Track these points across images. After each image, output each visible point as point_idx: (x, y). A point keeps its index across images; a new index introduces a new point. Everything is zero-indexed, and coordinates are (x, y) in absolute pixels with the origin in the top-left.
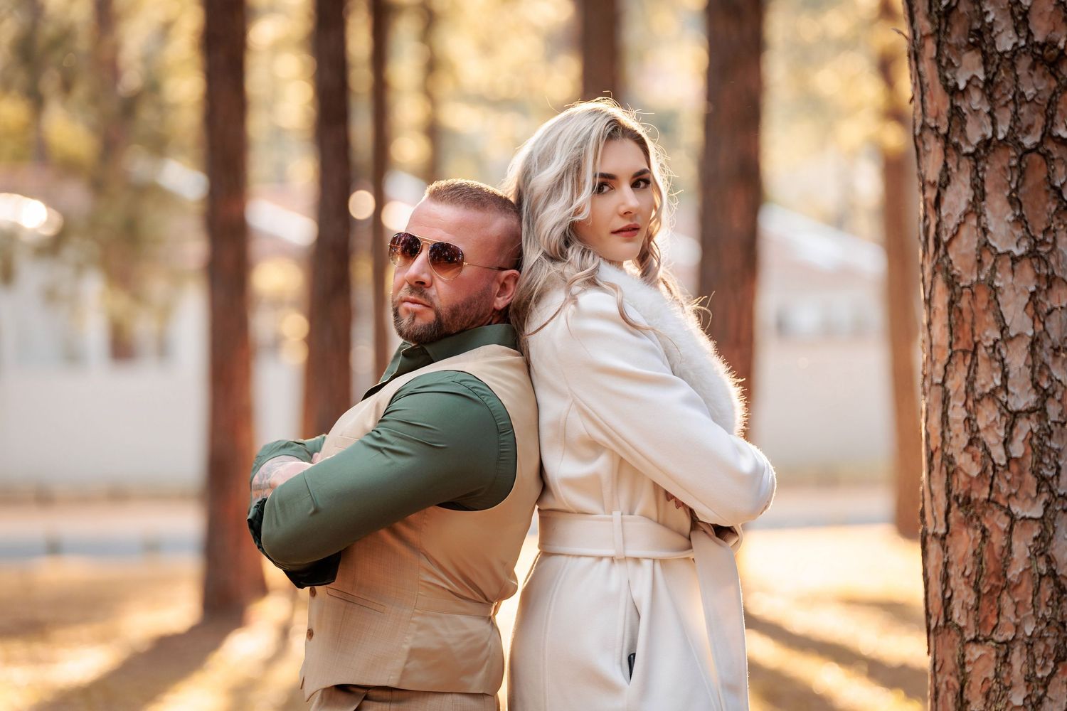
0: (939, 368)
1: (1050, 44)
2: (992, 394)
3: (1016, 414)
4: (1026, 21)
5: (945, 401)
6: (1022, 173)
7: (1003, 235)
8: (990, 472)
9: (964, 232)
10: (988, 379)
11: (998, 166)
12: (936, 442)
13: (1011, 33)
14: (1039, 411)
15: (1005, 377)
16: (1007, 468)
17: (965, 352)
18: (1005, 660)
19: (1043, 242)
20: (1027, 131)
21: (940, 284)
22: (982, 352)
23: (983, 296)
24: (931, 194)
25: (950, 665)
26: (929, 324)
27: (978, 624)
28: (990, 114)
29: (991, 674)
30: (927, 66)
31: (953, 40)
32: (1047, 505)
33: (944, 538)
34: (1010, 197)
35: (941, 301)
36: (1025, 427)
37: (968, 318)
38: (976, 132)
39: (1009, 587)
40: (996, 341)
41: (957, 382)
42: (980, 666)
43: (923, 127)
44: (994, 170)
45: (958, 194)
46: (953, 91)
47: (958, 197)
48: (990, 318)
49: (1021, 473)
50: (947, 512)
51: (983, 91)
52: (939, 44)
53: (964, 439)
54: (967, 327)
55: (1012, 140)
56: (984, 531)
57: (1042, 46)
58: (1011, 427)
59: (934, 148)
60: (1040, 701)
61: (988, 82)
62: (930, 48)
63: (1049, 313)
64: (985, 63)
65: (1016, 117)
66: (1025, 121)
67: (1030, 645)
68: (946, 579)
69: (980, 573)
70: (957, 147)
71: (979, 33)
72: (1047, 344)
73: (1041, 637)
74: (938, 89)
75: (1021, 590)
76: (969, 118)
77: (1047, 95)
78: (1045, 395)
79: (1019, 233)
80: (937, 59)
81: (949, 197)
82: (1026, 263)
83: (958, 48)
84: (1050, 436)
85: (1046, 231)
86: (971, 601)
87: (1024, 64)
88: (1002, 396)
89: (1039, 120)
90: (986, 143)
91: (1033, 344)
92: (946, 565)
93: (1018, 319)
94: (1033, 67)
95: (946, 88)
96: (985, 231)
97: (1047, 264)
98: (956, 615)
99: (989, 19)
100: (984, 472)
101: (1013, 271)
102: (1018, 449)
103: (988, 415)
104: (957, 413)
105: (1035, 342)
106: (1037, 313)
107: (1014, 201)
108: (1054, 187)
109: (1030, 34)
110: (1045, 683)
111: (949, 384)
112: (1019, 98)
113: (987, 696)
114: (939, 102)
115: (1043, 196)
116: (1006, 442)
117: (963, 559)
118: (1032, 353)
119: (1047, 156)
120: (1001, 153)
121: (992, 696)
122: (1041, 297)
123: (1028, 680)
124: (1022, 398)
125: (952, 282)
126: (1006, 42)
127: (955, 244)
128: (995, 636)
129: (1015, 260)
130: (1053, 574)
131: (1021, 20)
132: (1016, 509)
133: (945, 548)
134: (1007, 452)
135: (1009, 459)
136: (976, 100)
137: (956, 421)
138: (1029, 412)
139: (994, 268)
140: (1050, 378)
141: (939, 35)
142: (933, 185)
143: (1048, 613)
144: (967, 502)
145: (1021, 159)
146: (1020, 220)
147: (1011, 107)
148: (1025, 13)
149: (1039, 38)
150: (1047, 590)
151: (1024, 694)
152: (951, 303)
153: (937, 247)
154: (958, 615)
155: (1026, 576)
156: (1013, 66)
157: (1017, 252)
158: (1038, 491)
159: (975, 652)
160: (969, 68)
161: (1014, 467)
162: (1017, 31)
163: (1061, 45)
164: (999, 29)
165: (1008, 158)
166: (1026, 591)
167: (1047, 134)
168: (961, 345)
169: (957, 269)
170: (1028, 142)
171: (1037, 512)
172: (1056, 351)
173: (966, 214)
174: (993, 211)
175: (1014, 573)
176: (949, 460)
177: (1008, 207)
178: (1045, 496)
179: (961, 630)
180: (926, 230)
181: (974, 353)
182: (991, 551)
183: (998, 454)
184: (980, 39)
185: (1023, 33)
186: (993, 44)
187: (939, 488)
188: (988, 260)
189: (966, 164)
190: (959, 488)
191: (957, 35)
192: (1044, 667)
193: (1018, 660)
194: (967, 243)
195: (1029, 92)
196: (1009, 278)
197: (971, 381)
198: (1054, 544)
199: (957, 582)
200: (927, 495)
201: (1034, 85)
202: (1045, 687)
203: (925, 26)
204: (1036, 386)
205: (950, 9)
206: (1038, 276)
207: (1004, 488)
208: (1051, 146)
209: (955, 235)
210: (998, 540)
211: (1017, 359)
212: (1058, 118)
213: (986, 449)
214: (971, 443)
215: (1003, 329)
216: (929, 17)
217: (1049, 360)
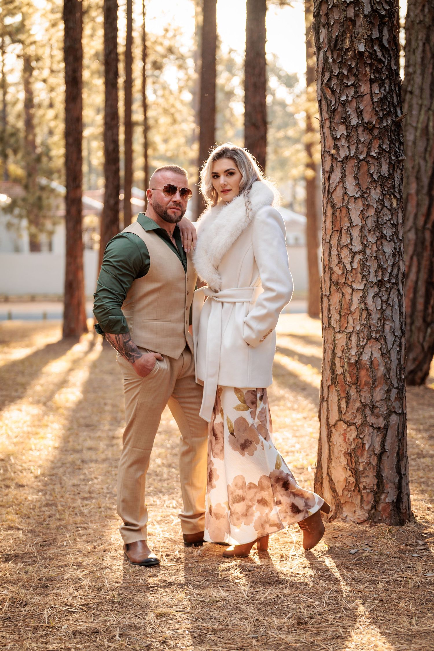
0: (328, 236)
1: (370, 123)
2: (347, 246)
3: (355, 253)
4: (361, 114)
5: (330, 248)
6: (359, 168)
7: (352, 189)
8: (345, 273)
9: (338, 188)
10: (345, 240)
11: (350, 165)
12: (327, 263)
13: (356, 119)
14: (363, 252)
15: (351, 240)
16: (351, 272)
17: (337, 231)
18: (349, 339)
19: (366, 193)
20: (361, 154)
21: (329, 207)
22: (343, 231)
23: (344, 211)
24: (327, 175)
25: (330, 341)
26: (325, 221)
27: (340, 326)
28: (348, 147)
29: (344, 344)
30: (326, 130)
31: (336, 121)
32: (365, 285)
33: (329, 296)
34: (354, 177)
35: (329, 213)
36: (358, 257)
37: (339, 219)
38: (343, 153)
39: (351, 313)
40: (348, 227)
41: (334, 242)
42: (341, 341)
43: (324, 152)
44: (350, 166)
45: (336, 175)
46: (335, 139)
47: (336, 176)
48: (346, 219)
49: (356, 273)
50: (330, 287)
51: (346, 139)
52: (330, 122)
53: (336, 261)
54: (338, 222)
55: (356, 157)
56: (343, 294)
57: (367, 123)
58: (353, 257)
59: (328, 159)
60: (361, 353)
61: (348, 136)
62: (327, 123)
63: (367, 217)
64: (347, 129)
65: (357, 148)
66: (360, 150)
67: (358, 334)
68: (329, 310)
69: (341, 308)
70: (336, 159)
71: (345, 118)
72: (367, 229)
73: (362, 331)
74: (330, 138)
75: (355, 314)
76: (341, 148)
77: (368, 141)
78: (365, 246)
79: (357, 189)
80: (330, 128)
81: (333, 176)
82: (360, 199)
83: (337, 123)
84: (367, 261)
85: (367, 189)
86: (338, 318)
87: (360, 129)
88: (350, 246)
89: (365, 150)
90: (347, 158)
91: (361, 229)
92: (329, 306)
93: (357, 220)
94: (364, 131)
95: (333, 138)
96: (345, 188)
97: (367, 200)
98: (332, 323)
99: (348, 113)
100: (343, 273)
101: (355, 202)
102: (355, 265)
103: (345, 253)
104: (334, 253)
105: (362, 228)
106: (363, 218)
107: (356, 178)
108: (370, 173)
109: (363, 119)
110: (363, 347)
111: (331, 242)
112: (358, 142)
113: (343, 352)
114: (330, 142)
115: (366, 176)
116: (351, 263)
117: (336, 304)
118: (361, 231)
119: (368, 162)
120: (352, 161)
121: (345, 352)
122: (365, 212)
123: (357, 346)
124: (357, 247)
125: (333, 206)
126: (354, 121)
127: (335, 193)
128: (346, 331)
129: (356, 199)
130: (367, 309)
131: (360, 113)
132: (355, 286)
133: (329, 300)
134: (351, 266)
135: (352, 269)
136: (343, 142)
137: (334, 255)
138: (360, 252)
139: (348, 201)
140: (367, 240)
141: (331, 119)
142: (327, 172)
143: (365, 323)
144: (337, 284)
145: (358, 163)
146: (358, 185)
147: (356, 145)
148: (361, 112)
149: (366, 120)
150: (365, 314)
151: (356, 351)
152: (333, 214)
153: (328, 194)
154: (333, 323)
155: (357, 310)
156: (357, 130)
157: (357, 196)
158: (362, 280)
159: (338, 336)
160: (341, 131)
161: (354, 272)
162: (358, 118)
163: (374, 123)
164: (351, 117)
165: (354, 162)
166: (357, 315)
167: (368, 155)
168: (336, 229)
169: (335, 202)
170: (361, 157)
171: (362, 287)
172: (370, 231)
173: (339, 182)
174: (348, 181)
175: (353, 309)
176: (331, 269)
177: (354, 180)
178: (365, 282)
179: (334, 328)
180: (325, 188)
181: (341, 232)
182: (345, 301)
183: (348, 267)
184: (345, 120)
185: (360, 119)
186: (350, 122)
187: (327, 279)
188: (346, 198)
189: (339, 165)
190: (334, 279)
191: (337, 119)
192: (363, 341)
193: (354, 338)
194: (339, 192)
195: (362, 140)
196: (354, 205)
197: (339, 241)
198: (367, 299)
199: (333, 312)
200: (323, 281)
201: (364, 137)
202: (363, 348)
203: (326, 116)
204: (362, 243)
205: (335, 110)
206: (364, 205)
207: (350, 279)
208: (369, 159)
209: (335, 190)
210: (348, 297)
211: (356, 233)
212: (372, 149)
213: (344, 265)
214: (339, 263)
215: (351, 223)
216: (327, 112)
217: (367, 234)
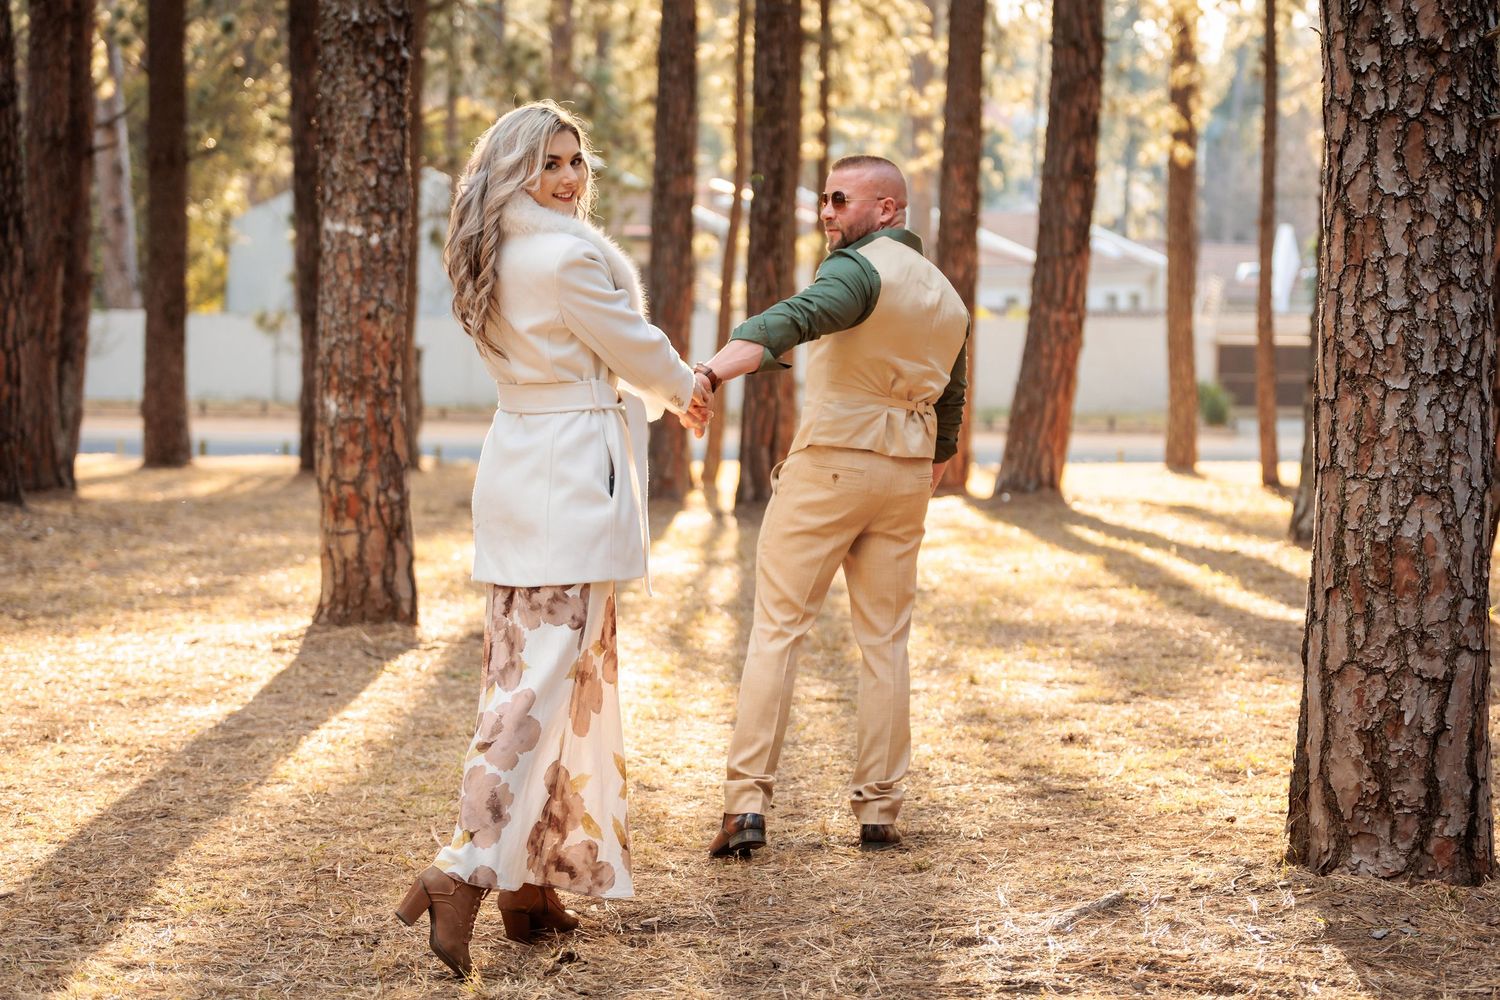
0: (1335, 277)
1: (1432, 40)
2: (1375, 298)
3: (1392, 313)
4: (1414, 23)
5: (1339, 302)
6: (1406, 136)
7: (1389, 179)
8: (1371, 355)
9: (1360, 178)
10: (1372, 286)
11: (1387, 130)
12: (1330, 332)
13: (1403, 32)
14: (1410, 311)
15: (1385, 285)
16: (1384, 352)
17: (1356, 267)
18: (1376, 493)
19: (1418, 187)
20: (1411, 105)
21: (1339, 217)
22: (1369, 266)
23: (1372, 226)
24: (1336, 150)
25: (1333, 496)
26: (1329, 245)
27: (1357, 466)
28: (1384, 91)
29: (1365, 503)
30: (1336, 55)
31: (1359, 36)
32: (1413, 380)
33: (1333, 402)
34: (1396, 153)
35: (1339, 228)
36: (1398, 322)
37: (1360, 243)
38: (1372, 105)
39: (1382, 439)
40: (1380, 259)
41: (1349, 288)
42: (1357, 496)
43: (1331, 100)
44: (1385, 134)
45: (1357, 150)
46: (1357, 74)
47: (1357, 151)
48: (1376, 242)
49: (1394, 356)
50: (1337, 384)
51: (1379, 74)
52: (1347, 39)
53: (1352, 330)
54: (1358, 248)
55: (1400, 111)
56: (1364, 397)
57: (1425, 42)
58: (1388, 322)
59: (1340, 115)
60: (1400, 523)
61: (1383, 68)
62: (1341, 41)
63: (1421, 239)
64: (1382, 53)
65: (1403, 95)
66: (1409, 98)
67: (1395, 482)
68: (1333, 433)
69: (1359, 429)
70: (1357, 115)
71: (1378, 31)
72: (1418, 262)
73: (1405, 478)
74: (1345, 71)
75: (1390, 442)
76: (1368, 94)
77: (1427, 79)
78: (1415, 300)
79: (1401, 180)
80: (1346, 50)
81: (1349, 152)
82: (1405, 203)
83: (1362, 41)
84: (1417, 330)
85: (1421, 179)
86: (1352, 449)
87: (1411, 55)
88: (1383, 299)
89: (1421, 97)
90: (1380, 113)
91: (1407, 262)
92: (1334, 422)
93: (1397, 243)
94: (1418, 57)
95: (1352, 71)
96: (1376, 178)
97: (1421, 202)
98: (1340, 459)
99: (1387, 21)
100: (1366, 355)
101: (1395, 208)
102: (1392, 339)
103: (1371, 313)
104: (1348, 311)
105: (1409, 260)
106: (1412, 239)
107: (1398, 156)
108: (1429, 147)
109: (1417, 33)
110: (1405, 511)
111: (1342, 290)
112: (1406, 80)
113: (1361, 519)
114: (1345, 81)
115: (1420, 154)
116: (1384, 334)
117: (1348, 417)
118: (1407, 268)
119: (1424, 124)
120: (1391, 120)
121: (1365, 519)
122: (1415, 228)
123: (1392, 509)
124: (1397, 302)
125: (1348, 215)
126: (1398, 38)
127: (1352, 186)
128: (1369, 475)
129: (1397, 199)
130: (1414, 431)
131: (1411, 21)
132: (1389, 382)
133: (1333, 410)
134: (1384, 340)
135: (1386, 346)
136: (1373, 81)
137: (1347, 317)
138: (1403, 311)
139: (1381, 205)
140: (1419, 287)
141: (1348, 32)
142: (1337, 143)
143: (1410, 460)
144: (1353, 376)
145: (1405, 125)
146: (1402, 171)
147: (1400, 86)
148: (1414, 17)
149: (1423, 36)
150: (1410, 442)
151: (1389, 517)
152: (1347, 230)
153: (1338, 189)
154: (1341, 458)
155: (1394, 432)
156: (1403, 56)
157: (1399, 194)
158: (1407, 370)
159: (1353, 486)
160: (1370, 57)
161: (1389, 352)
162: (1407, 31)
163: (1440, 42)
164: (1393, 29)
165: (1397, 124)
166: (1393, 444)
167: (1426, 108)
168: (1353, 262)
169: (1353, 205)
170: (1411, 112)
171: (1405, 385)
172: (1424, 268)
173: (1362, 165)
174: (1382, 163)
175: (1385, 429)
176: (1340, 345)
177: (1394, 161)
178: (1412, 374)
179: (1343, 469)
180: (1330, 177)
181: (1363, 267)
182: (1370, 413)
183: (1378, 342)
184: (1379, 36)
185: (1412, 32)
186: (1389, 40)
187: (1331, 365)
188: (1377, 199)
189: (1363, 128)
190: (1346, 366)
191: (1362, 32)
192: (1405, 497)
193: (1385, 492)
194: (1362, 185)
195: (1414, 76)
196: (1392, 213)
197: (1359, 288)
198: (1416, 408)
199: (1341, 435)
200: (1321, 371)
201: (1418, 72)
202: (1405, 513)
203: (1337, 24)
204: (1408, 293)
205: (1357, 13)
206: (1414, 212)
207: (1381, 367)
208: (1428, 117)
209: (1353, 180)
210: (1374, 404)
211: (1395, 273)
212: (1434, 96)
213: (1368, 337)
214: (1357, 333)
215: (1386, 250)
216: (1341, 18)
217: (1419, 274)
